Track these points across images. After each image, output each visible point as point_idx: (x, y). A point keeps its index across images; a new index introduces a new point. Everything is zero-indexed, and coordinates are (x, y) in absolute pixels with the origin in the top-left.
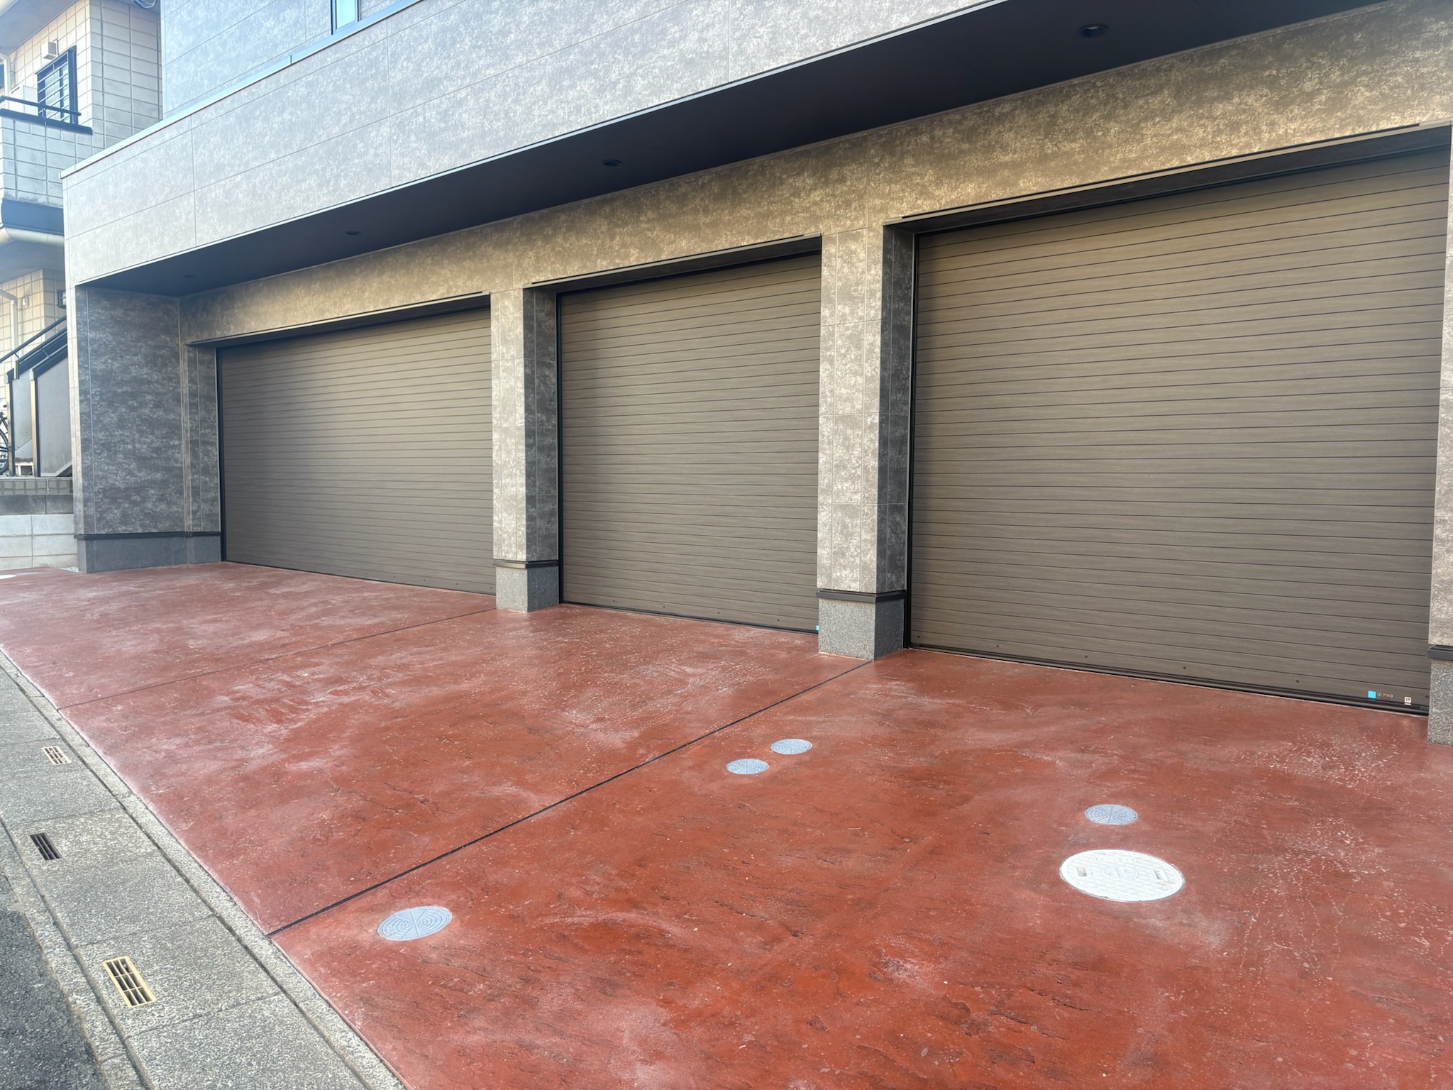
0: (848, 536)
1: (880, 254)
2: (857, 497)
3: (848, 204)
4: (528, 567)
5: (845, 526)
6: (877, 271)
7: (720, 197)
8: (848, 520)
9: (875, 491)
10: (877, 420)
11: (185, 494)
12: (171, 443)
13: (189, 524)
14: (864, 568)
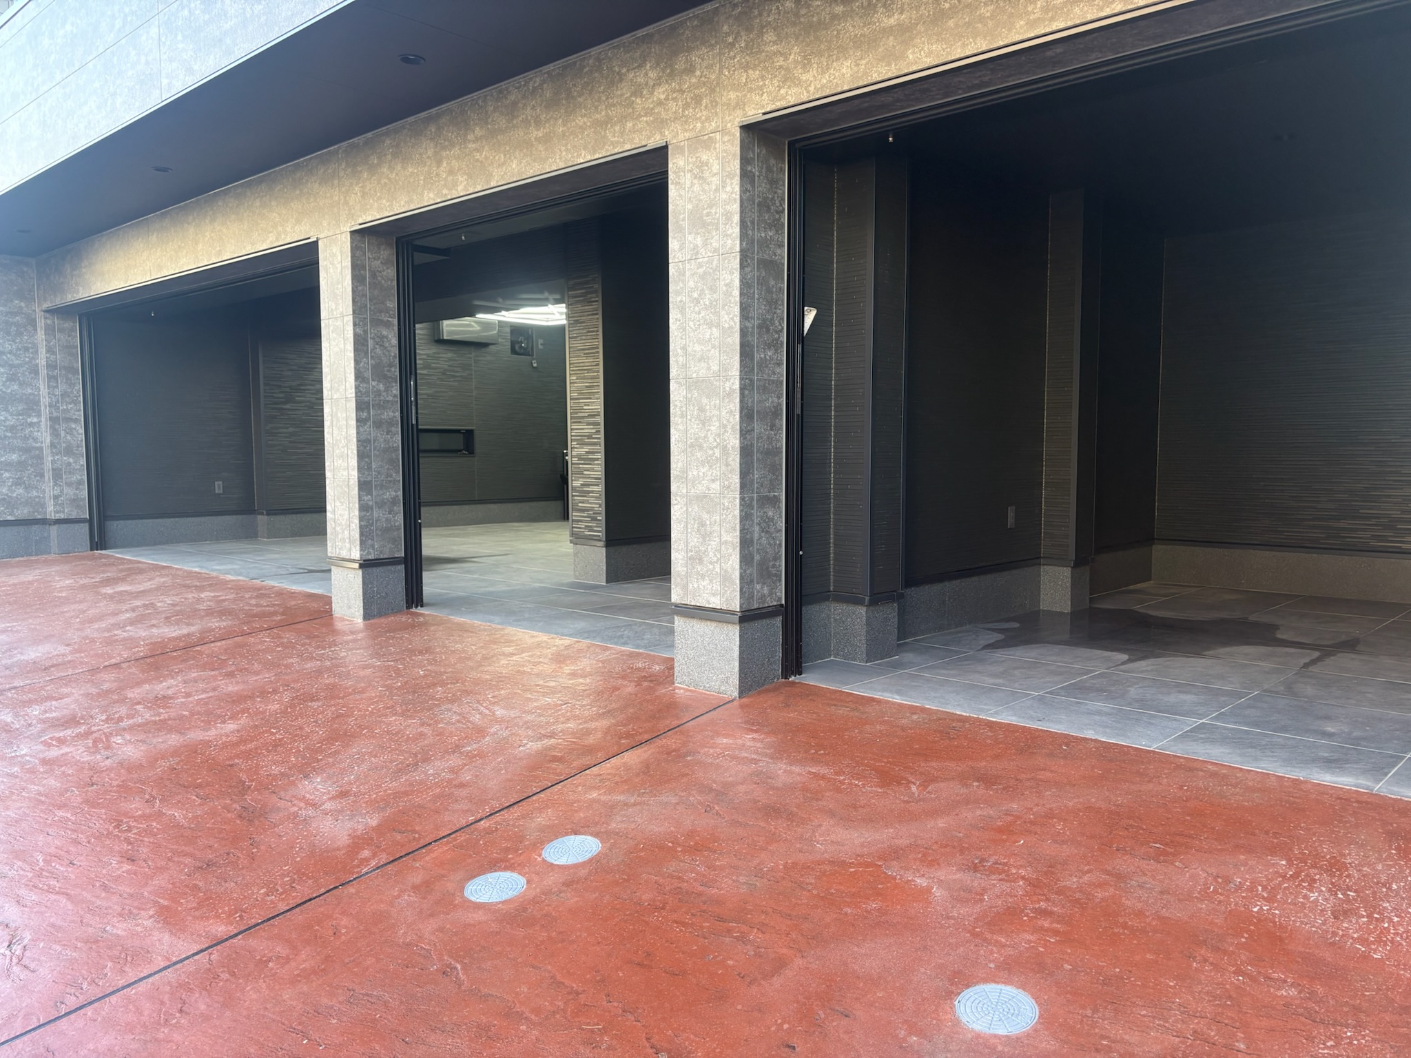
0: (705, 537)
1: (736, 165)
2: (716, 486)
3: (697, 100)
4: (361, 566)
5: (702, 524)
6: (734, 187)
7: (552, 104)
8: (706, 516)
9: (736, 479)
10: (737, 386)
11: (46, 478)
12: (29, 420)
13: (51, 511)
14: (726, 578)
